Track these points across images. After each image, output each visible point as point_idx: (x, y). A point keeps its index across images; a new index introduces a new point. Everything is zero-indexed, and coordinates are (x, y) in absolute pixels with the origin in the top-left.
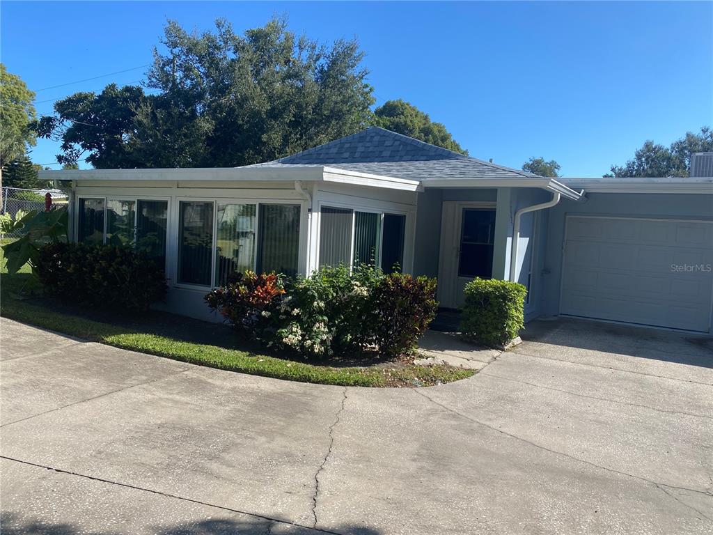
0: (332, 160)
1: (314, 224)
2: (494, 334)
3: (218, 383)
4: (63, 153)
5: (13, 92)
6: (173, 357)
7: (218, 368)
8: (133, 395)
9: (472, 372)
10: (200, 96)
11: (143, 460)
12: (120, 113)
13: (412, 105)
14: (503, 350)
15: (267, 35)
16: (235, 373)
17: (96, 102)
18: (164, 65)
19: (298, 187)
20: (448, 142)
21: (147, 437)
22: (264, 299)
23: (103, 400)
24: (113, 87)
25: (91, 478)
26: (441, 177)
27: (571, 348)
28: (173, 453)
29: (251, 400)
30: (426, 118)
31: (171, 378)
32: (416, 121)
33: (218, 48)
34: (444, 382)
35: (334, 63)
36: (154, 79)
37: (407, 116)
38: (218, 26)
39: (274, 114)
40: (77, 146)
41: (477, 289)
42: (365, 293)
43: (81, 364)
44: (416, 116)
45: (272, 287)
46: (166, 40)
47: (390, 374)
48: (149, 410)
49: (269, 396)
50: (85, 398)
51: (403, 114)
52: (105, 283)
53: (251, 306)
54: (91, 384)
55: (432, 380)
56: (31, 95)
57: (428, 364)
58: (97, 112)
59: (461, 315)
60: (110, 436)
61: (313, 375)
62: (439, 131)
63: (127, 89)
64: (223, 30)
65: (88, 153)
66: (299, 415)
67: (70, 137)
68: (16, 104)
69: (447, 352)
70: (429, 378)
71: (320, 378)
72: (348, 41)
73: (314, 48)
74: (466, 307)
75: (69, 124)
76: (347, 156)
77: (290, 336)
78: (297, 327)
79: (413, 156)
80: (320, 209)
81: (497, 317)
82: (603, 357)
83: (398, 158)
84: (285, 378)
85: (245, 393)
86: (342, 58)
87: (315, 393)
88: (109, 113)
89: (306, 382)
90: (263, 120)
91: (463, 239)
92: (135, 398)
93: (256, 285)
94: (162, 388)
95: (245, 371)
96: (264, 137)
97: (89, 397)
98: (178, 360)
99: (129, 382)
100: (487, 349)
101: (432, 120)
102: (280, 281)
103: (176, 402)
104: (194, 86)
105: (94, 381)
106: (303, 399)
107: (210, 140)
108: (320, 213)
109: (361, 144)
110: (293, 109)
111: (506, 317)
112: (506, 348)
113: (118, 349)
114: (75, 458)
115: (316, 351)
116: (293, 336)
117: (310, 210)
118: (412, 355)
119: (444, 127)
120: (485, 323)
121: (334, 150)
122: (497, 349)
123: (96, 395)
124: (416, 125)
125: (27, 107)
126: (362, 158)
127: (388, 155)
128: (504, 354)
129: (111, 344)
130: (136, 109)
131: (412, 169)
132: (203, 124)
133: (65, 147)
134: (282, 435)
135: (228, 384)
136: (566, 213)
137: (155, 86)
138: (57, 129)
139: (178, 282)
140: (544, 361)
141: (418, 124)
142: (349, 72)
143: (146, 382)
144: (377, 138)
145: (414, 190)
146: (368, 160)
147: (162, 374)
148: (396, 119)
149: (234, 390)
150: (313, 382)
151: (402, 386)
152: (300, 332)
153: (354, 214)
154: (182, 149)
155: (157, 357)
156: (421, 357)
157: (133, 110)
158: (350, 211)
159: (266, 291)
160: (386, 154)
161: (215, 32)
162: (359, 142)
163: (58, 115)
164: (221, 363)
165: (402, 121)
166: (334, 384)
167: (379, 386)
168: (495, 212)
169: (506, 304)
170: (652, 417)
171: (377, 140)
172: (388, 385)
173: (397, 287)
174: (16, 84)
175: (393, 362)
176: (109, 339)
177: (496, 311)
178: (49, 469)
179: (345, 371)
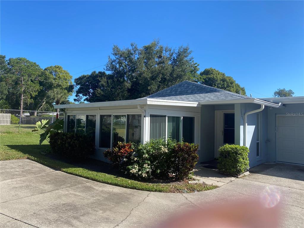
0: (168, 95)
1: (147, 122)
2: (232, 170)
3: (97, 188)
4: (76, 98)
5: (65, 76)
6: (85, 177)
7: (100, 182)
8: (61, 192)
9: (216, 187)
10: (125, 73)
11: (48, 217)
12: (96, 81)
13: (216, 70)
14: (238, 177)
15: (151, 47)
16: (106, 184)
17: (88, 78)
18: (112, 62)
19: (138, 107)
20: (234, 84)
21: (55, 209)
22: (125, 153)
23: (48, 193)
24: (95, 72)
25: (25, 223)
26: (208, 100)
27: (274, 177)
28: (62, 215)
29: (106, 196)
30: (224, 74)
31: (80, 186)
32: (218, 76)
33: (132, 54)
34: (198, 191)
35: (179, 55)
36: (108, 68)
37: (214, 74)
38: (132, 45)
39: (153, 78)
40: (81, 95)
41: (224, 149)
42: (167, 151)
43: (49, 179)
44: (218, 74)
45: (128, 149)
46: (113, 53)
47: (174, 187)
48: (64, 198)
49: (115, 194)
50: (42, 192)
51: (212, 73)
52: (70, 148)
53: (119, 156)
54: (47, 187)
55: (193, 190)
56: (71, 77)
57: (196, 183)
58: (88, 81)
59: (218, 161)
60: (42, 207)
61: (137, 187)
62: (230, 80)
63: (100, 73)
64: (134, 47)
65: (85, 97)
66: (123, 203)
67: (78, 92)
68: (66, 81)
69: (210, 178)
70: (192, 189)
71: (140, 188)
72: (185, 46)
73: (170, 50)
74: (220, 157)
75: (79, 87)
76: (174, 93)
77: (133, 169)
78: (137, 165)
79: (200, 92)
80: (149, 116)
81: (234, 162)
82: (288, 182)
83: (194, 93)
84: (126, 187)
85: (106, 192)
86: (182, 53)
87: (135, 194)
88: (92, 82)
89: (134, 189)
90: (148, 81)
91: (225, 127)
92: (61, 193)
93: (122, 148)
94: (74, 189)
95: (111, 184)
96: (149, 88)
97: (44, 192)
98: (86, 178)
99: (62, 187)
100: (230, 177)
101: (226, 75)
102: (132, 146)
103: (75, 195)
104: (123, 69)
105: (50, 186)
106: (128, 196)
107: (129, 90)
108: (149, 117)
109: (180, 88)
110: (161, 76)
111: (238, 162)
112: (239, 176)
113: (66, 174)
114: (25, 215)
115: (144, 176)
116: (134, 170)
117: (145, 116)
118: (190, 179)
119: (232, 78)
120: (228, 165)
121: (169, 91)
122: (235, 177)
123: (47, 192)
124: (218, 78)
125: (69, 82)
126: (180, 93)
127: (190, 92)
128: (237, 179)
129: (64, 172)
130: (101, 80)
131: (198, 97)
132: (126, 84)
133: (77, 96)
134: (110, 210)
135: (101, 189)
136: (276, 114)
137: (109, 70)
138: (74, 89)
139: (99, 147)
140: (256, 183)
141: (219, 77)
142: (185, 59)
143: (69, 187)
144: (186, 85)
145: (196, 106)
146: (182, 94)
147: (77, 184)
148: (209, 76)
149: (102, 191)
150: (137, 189)
151: (177, 192)
152: (138, 168)
153: (167, 118)
154: (118, 94)
155: (79, 177)
156: (194, 180)
157: (100, 80)
158: (165, 116)
159: (126, 150)
160: (190, 91)
161: (130, 48)
162: (179, 87)
163: (75, 84)
164: (102, 180)
165: (212, 77)
166: (146, 191)
167: (166, 192)
168: (234, 114)
169: (237, 156)
170: (298, 211)
171: (186, 86)
172: (170, 192)
173: (179, 148)
174: (66, 73)
175: (180, 182)
176: (64, 170)
177: (233, 159)
178: (13, 218)
179: (154, 185)
